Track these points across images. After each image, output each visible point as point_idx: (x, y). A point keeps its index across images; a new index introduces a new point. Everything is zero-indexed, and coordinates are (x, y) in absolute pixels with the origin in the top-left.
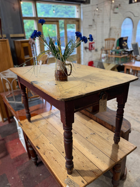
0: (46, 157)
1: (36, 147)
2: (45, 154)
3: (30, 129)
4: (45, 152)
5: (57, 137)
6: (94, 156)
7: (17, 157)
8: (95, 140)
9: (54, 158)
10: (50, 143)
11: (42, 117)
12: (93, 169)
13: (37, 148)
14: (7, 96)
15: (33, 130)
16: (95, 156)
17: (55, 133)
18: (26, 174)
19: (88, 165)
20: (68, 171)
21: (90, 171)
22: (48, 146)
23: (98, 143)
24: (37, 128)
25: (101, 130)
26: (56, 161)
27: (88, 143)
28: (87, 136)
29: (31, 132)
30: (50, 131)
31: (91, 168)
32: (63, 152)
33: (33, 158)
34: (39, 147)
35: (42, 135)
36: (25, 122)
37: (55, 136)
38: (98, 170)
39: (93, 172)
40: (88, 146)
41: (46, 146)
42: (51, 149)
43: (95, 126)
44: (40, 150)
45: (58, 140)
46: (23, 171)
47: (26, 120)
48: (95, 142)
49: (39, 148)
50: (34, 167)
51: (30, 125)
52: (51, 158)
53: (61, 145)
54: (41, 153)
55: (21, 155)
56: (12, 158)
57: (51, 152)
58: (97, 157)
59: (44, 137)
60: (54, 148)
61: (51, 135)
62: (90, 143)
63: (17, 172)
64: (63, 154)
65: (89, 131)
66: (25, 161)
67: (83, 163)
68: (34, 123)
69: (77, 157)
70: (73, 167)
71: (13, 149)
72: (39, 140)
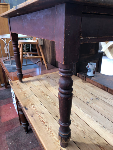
0: (34, 119)
1: (24, 107)
2: (32, 116)
3: (21, 89)
4: (33, 114)
5: (51, 99)
6: (99, 124)
7: (8, 121)
8: (98, 106)
9: (44, 123)
10: (41, 104)
11: (35, 79)
12: (100, 143)
13: (24, 109)
14: (4, 61)
15: (24, 90)
16: (101, 125)
17: (48, 95)
18: (14, 140)
19: (91, 137)
20: (61, 141)
21: (95, 144)
22: (39, 108)
23: (103, 110)
24: (28, 88)
25: (105, 96)
26: (46, 126)
27: (90, 108)
28: (88, 101)
29: (21, 91)
30: (43, 92)
31: (96, 141)
32: (57, 116)
33: (23, 124)
34: (26, 107)
35: (33, 95)
36: (16, 82)
37: (48, 97)
38: (107, 145)
39: (100, 147)
40: (90, 112)
41: (35, 108)
42: (42, 111)
43: (97, 91)
44: (28, 111)
45: (52, 102)
46: (12, 136)
47: (18, 81)
48: (99, 108)
49: (26, 109)
50: (24, 133)
51: (22, 85)
52: (41, 122)
53: (55, 107)
54: (29, 115)
55: (12, 120)
56: (3, 122)
57: (41, 115)
58: (104, 127)
59: (35, 97)
60: (45, 111)
61: (43, 96)
62: (92, 109)
63: (6, 137)
64: (56, 118)
65: (90, 95)
66: (16, 126)
67: (84, 132)
68: (26, 83)
69: (76, 124)
70: (69, 136)
71: (5, 113)
72: (29, 100)
